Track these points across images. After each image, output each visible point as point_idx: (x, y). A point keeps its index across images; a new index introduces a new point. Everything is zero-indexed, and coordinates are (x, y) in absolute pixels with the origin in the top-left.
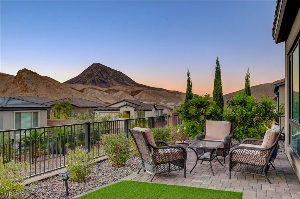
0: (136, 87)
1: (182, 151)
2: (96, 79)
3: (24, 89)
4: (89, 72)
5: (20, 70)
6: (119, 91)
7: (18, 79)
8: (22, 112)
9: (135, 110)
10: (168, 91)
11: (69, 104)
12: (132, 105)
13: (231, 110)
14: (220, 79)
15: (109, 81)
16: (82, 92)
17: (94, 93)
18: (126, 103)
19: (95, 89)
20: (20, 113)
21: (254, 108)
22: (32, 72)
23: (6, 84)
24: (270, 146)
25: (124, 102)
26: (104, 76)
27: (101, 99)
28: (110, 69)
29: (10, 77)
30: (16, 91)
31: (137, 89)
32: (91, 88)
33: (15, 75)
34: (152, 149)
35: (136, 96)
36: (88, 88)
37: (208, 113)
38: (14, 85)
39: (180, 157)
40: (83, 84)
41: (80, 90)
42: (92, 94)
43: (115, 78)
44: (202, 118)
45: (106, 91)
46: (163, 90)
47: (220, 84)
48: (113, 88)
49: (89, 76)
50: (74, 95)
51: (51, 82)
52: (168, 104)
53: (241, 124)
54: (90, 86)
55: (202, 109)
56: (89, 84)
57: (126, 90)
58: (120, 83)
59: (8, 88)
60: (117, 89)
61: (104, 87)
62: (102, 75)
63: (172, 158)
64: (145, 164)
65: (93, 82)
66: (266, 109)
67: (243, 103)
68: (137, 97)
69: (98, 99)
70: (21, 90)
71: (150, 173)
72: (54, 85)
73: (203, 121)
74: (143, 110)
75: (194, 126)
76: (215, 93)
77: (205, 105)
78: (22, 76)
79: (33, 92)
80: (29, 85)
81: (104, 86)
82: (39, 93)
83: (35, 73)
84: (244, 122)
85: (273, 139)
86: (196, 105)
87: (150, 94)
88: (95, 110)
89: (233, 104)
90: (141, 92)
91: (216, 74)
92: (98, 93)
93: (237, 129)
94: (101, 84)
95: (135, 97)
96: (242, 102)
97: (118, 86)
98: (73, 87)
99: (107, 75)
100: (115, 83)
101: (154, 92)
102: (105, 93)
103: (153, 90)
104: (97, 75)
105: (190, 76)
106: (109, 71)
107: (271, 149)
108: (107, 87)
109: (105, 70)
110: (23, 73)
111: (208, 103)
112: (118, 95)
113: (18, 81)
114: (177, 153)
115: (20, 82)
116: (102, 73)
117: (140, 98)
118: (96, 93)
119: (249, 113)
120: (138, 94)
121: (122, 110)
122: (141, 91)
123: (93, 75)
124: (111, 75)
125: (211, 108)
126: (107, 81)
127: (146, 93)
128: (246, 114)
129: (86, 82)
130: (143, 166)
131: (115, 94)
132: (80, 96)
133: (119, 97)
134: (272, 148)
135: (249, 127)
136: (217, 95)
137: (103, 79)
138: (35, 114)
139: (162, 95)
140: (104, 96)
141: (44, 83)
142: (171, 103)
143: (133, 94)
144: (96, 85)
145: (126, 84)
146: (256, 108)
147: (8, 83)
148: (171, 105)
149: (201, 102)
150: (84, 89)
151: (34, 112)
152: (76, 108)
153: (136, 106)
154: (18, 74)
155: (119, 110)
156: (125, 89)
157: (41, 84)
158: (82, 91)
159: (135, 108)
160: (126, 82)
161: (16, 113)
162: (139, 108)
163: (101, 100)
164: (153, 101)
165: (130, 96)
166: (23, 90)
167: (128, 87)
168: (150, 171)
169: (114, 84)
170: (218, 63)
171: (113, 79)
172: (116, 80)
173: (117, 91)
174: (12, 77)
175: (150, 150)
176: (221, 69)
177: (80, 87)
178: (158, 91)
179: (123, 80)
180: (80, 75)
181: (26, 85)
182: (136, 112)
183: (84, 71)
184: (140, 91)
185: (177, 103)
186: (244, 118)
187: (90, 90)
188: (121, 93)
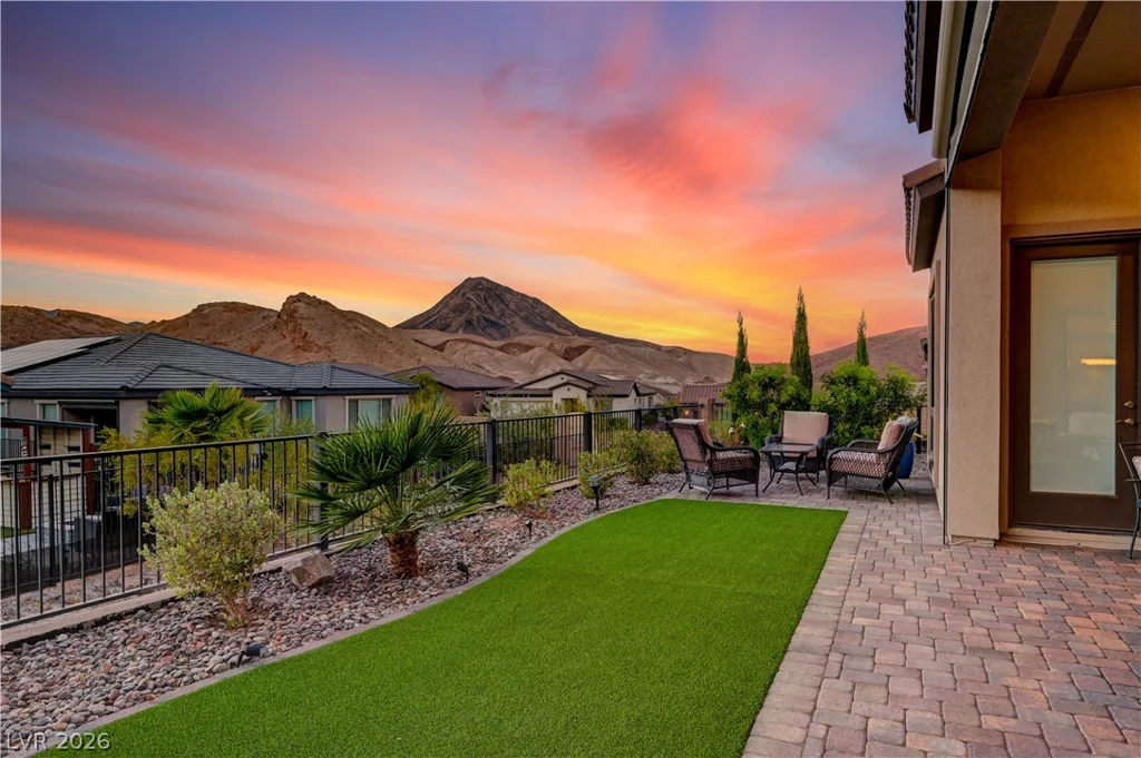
0: (576, 337)
1: (752, 455)
2: (475, 318)
3: (301, 344)
4: (457, 300)
5: (291, 297)
6: (534, 347)
7: (285, 318)
8: (362, 399)
9: (588, 396)
10: (658, 348)
11: (432, 381)
12: (580, 383)
13: (829, 392)
14: (806, 332)
15: (508, 322)
16: (442, 350)
17: (471, 352)
18: (566, 378)
19: (474, 343)
20: (357, 401)
21: (873, 389)
22: (320, 301)
23: (257, 331)
24: (891, 446)
25: (562, 376)
26: (496, 309)
27: (489, 368)
28: (508, 290)
29: (265, 313)
30: (281, 349)
31: (579, 341)
32: (462, 341)
33: (278, 308)
34: (708, 451)
35: (578, 359)
36: (456, 340)
37: (784, 398)
38: (275, 335)
39: (749, 465)
40: (443, 330)
41: (436, 344)
42: (465, 355)
43: (523, 314)
44: (773, 408)
45: (501, 349)
46: (647, 344)
47: (806, 341)
48: (518, 339)
49: (458, 310)
50: (423, 359)
51: (365, 326)
52: (658, 380)
53: (847, 420)
54: (460, 335)
55: (771, 392)
56: (457, 331)
57: (552, 344)
58: (536, 326)
59: (262, 342)
60: (528, 343)
61: (495, 339)
62: (491, 308)
63: (737, 466)
64: (693, 476)
65: (469, 325)
66: (895, 392)
67: (852, 380)
68: (579, 362)
69: (482, 368)
70: (292, 347)
71: (703, 489)
72: (374, 332)
73: (774, 413)
74: (609, 396)
75: (757, 423)
76: (795, 360)
77: (778, 384)
78: (295, 311)
79: (323, 353)
80: (314, 334)
81: (496, 334)
82: (336, 353)
83: (326, 303)
84: (853, 415)
85: (896, 435)
86: (760, 385)
87: (612, 357)
88: (492, 395)
89: (833, 382)
90: (589, 351)
91: (797, 322)
92: (479, 352)
93: (840, 427)
94: (488, 331)
95: (573, 362)
96: (849, 378)
97: (531, 334)
98: (418, 337)
99: (502, 306)
100: (523, 327)
101: (621, 350)
102: (499, 354)
103: (621, 346)
104: (479, 308)
105: (743, 326)
106: (508, 297)
107: (892, 451)
108: (502, 338)
109: (498, 296)
110: (298, 304)
111: (783, 381)
112: (531, 358)
113: (286, 322)
114: (745, 459)
115: (291, 325)
116: (490, 301)
117: (586, 364)
118: (476, 354)
119: (862, 399)
120: (581, 354)
121: (558, 396)
122: (589, 347)
123: (468, 308)
124: (512, 306)
125: (791, 389)
126: (501, 322)
127: (604, 352)
128: (858, 401)
129: (449, 326)
130: (688, 479)
131: (525, 356)
132: (436, 360)
133: (532, 362)
134: (894, 449)
135: (863, 424)
136: (798, 364)
137: (493, 318)
138: (386, 403)
139: (642, 359)
140: (497, 361)
141: (348, 328)
142: (666, 378)
143: (569, 354)
144: (474, 331)
145: (549, 330)
146: (875, 388)
147: (262, 329)
148: (667, 383)
149: (770, 379)
150: (445, 343)
151: (384, 400)
152: (447, 390)
153: (591, 385)
154: (287, 306)
155: (551, 396)
156: (548, 343)
157: (342, 330)
158: (441, 348)
159: (589, 390)
160: (554, 326)
161: (350, 401)
162: (599, 391)
163: (489, 371)
164: (623, 372)
165: (562, 361)
166: (299, 347)
167: (557, 336)
168: (702, 485)
169: (522, 330)
170: (801, 298)
171: (517, 318)
172: (527, 320)
173: (528, 348)
174: (272, 314)
175: (705, 453)
176: (806, 311)
177: (435, 337)
178: (633, 348)
179: (544, 319)
180: (435, 308)
181: (306, 334)
182: (591, 399)
183: (445, 298)
184: (586, 348)
185: (681, 379)
186: (854, 409)
187: (462, 345)
188: (537, 351)
